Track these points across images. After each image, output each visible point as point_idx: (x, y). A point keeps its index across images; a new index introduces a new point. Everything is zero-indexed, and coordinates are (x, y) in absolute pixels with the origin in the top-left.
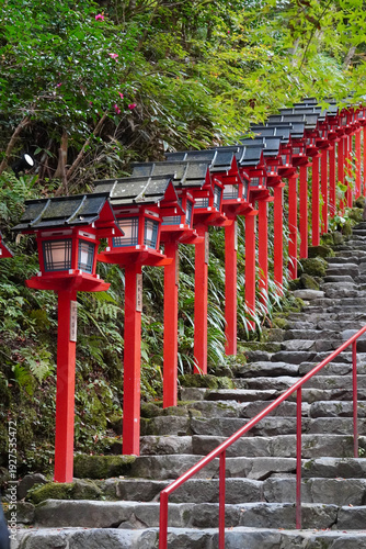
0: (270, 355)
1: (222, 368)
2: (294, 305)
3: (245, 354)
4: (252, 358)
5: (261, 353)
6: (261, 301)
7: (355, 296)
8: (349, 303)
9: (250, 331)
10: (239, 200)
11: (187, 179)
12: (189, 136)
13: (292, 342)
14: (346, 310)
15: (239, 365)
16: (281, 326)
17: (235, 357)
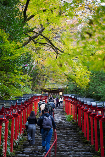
0: (21, 152)
1: (9, 156)
2: (24, 140)
3: (15, 152)
4: (16, 153)
5: (19, 152)
6: (18, 139)
7: (37, 138)
8: (37, 139)
9: (16, 146)
10: (16, 113)
11: (6, 106)
12: (4, 97)
13: (26, 149)
14: (36, 141)
15: (14, 155)
16: (22, 145)
17: (12, 153)
